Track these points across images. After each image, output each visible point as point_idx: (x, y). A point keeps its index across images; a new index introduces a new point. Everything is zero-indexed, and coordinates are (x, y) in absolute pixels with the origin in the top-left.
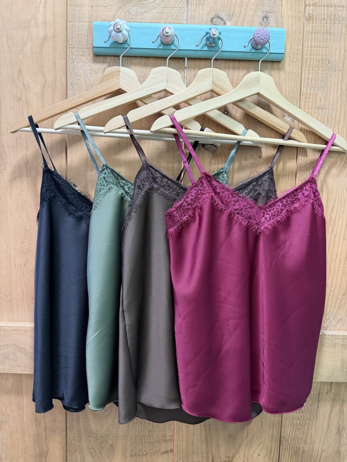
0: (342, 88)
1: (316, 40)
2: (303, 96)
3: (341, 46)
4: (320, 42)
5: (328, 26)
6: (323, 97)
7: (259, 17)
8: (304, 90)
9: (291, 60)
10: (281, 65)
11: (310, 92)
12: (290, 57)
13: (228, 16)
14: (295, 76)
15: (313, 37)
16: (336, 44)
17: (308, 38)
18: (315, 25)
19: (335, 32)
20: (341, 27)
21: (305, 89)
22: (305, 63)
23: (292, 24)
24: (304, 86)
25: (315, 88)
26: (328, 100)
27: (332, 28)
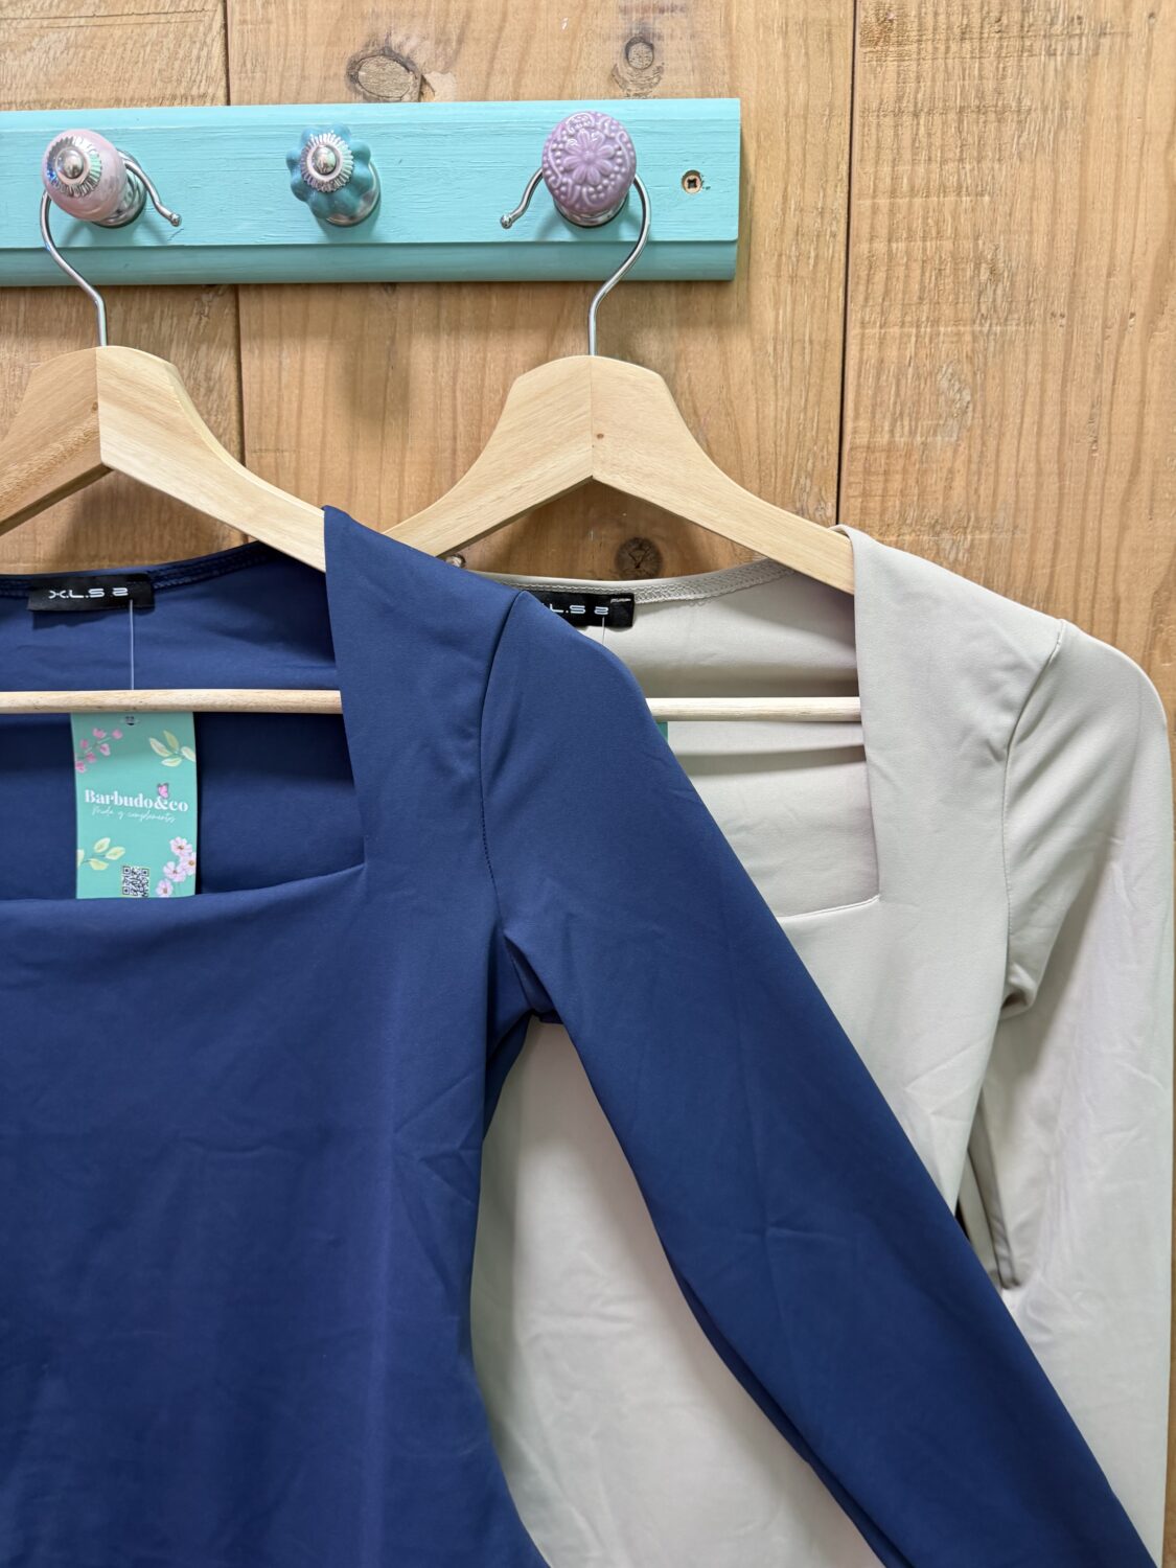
0: (1063, 414)
1: (923, 156)
2: (852, 460)
3: (1062, 180)
4: (944, 162)
5: (989, 70)
6: (959, 465)
7: (605, 41)
8: (858, 431)
9: (786, 272)
10: (732, 298)
11: (891, 442)
12: (780, 255)
13: (438, 42)
14: (807, 358)
15: (906, 136)
16: (1034, 171)
17: (879, 147)
18: (914, 67)
19: (1027, 102)
20: (1063, 74)
21: (864, 424)
22: (863, 282)
23: (787, 71)
24: (856, 409)
25: (917, 420)
26: (992, 478)
27: (1009, 81)
